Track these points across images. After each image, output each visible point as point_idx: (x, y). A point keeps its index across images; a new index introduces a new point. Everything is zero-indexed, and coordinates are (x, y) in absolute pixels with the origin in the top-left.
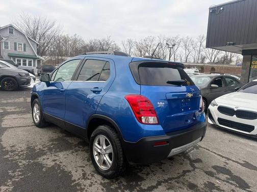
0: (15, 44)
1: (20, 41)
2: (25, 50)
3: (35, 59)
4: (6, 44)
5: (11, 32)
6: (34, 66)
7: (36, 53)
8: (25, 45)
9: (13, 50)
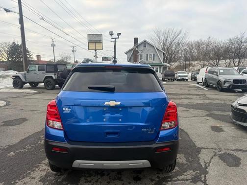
0: (147, 55)
1: (151, 52)
2: (154, 59)
3: (160, 66)
4: (141, 56)
5: (145, 46)
6: (160, 72)
7: (162, 61)
8: (154, 55)
9: (146, 60)
